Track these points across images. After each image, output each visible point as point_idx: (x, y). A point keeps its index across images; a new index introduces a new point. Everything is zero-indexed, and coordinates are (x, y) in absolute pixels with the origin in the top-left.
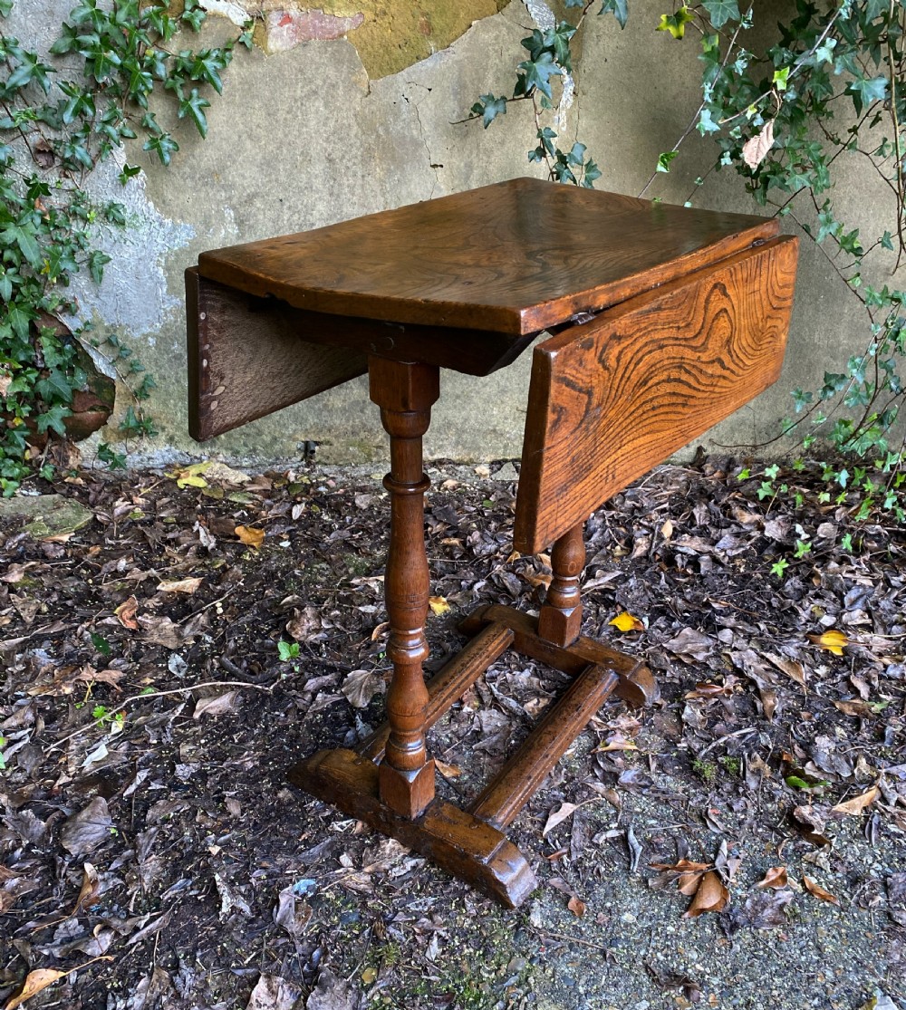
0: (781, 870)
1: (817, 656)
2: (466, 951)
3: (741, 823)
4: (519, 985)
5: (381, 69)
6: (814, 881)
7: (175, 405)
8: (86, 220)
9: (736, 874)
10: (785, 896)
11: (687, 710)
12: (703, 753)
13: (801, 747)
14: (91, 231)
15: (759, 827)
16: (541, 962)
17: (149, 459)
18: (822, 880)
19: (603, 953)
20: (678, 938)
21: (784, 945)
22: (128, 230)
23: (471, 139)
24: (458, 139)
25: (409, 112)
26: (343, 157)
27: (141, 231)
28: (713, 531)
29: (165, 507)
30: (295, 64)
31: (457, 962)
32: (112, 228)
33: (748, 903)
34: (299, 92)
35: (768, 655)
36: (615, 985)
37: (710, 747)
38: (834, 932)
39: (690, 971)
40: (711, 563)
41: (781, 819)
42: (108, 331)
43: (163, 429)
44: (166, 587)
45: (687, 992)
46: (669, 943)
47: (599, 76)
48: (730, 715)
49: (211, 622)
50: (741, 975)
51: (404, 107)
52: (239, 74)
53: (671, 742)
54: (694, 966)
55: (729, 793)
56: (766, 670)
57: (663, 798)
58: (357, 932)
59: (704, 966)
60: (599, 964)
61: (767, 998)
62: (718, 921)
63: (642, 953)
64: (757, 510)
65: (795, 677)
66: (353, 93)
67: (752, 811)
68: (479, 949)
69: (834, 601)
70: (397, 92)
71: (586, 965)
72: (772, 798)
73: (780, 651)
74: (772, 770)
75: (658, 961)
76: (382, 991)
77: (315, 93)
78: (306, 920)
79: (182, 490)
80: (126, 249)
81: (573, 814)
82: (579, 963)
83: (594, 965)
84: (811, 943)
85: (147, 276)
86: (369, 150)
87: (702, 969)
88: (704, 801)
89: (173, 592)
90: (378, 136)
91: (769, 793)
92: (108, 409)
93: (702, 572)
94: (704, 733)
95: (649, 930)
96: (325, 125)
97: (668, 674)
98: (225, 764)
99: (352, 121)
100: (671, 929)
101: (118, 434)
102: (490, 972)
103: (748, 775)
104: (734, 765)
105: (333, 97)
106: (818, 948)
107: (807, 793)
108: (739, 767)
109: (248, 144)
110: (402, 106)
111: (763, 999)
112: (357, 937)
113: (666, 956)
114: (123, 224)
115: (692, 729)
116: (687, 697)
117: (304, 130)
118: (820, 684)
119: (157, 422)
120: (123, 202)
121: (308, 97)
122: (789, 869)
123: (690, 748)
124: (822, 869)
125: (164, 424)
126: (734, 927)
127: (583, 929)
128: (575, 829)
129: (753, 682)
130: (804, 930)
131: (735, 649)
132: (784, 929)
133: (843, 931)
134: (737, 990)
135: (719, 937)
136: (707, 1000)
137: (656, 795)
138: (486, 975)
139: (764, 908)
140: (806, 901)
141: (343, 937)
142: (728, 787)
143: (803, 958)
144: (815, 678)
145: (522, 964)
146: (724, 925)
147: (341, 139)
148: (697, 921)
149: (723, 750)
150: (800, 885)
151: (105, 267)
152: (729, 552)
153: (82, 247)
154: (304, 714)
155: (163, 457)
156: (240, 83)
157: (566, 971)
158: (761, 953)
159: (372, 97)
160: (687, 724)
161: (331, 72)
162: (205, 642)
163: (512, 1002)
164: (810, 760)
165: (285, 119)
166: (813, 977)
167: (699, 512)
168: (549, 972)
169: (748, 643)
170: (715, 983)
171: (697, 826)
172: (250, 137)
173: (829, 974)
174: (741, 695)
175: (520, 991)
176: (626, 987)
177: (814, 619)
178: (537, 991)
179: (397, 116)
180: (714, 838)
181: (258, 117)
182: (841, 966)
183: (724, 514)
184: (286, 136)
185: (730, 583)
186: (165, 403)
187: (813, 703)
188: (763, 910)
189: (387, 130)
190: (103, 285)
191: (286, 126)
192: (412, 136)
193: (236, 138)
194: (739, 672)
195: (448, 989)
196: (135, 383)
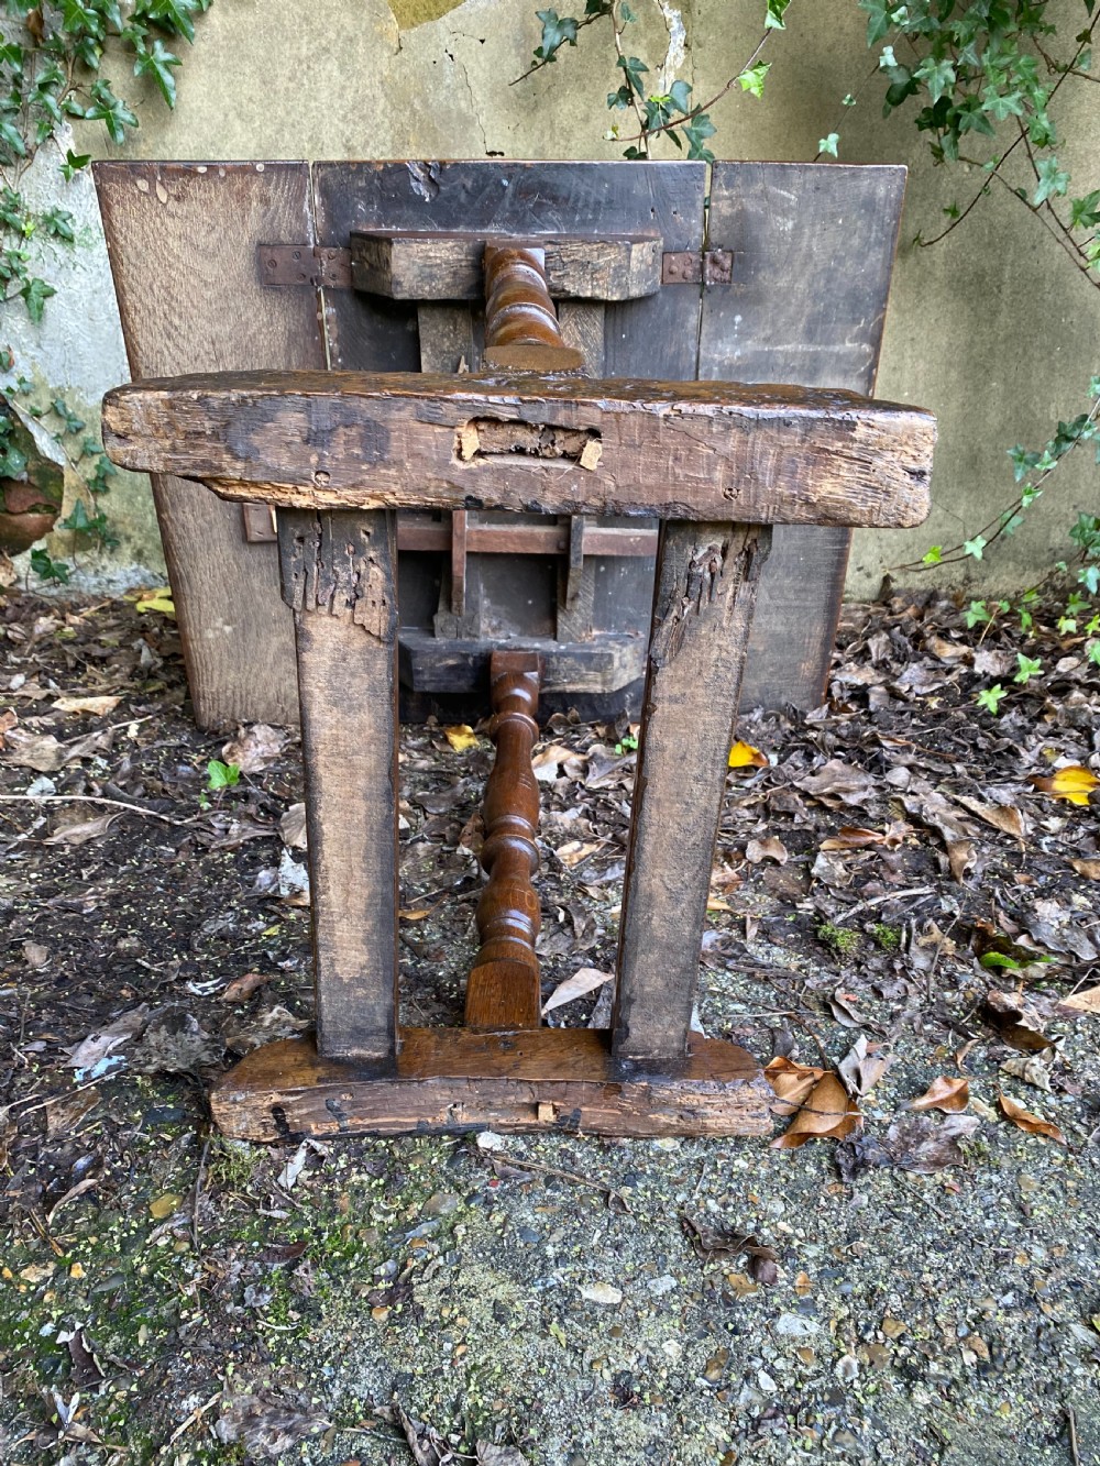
0: (958, 1084)
1: (1046, 806)
2: (355, 1178)
3: (894, 1016)
4: (436, 1237)
5: (415, 14)
6: (1020, 1105)
7: (144, 505)
8: (22, 234)
9: (876, 1087)
10: (962, 1123)
11: (821, 861)
12: (840, 918)
13: (1011, 917)
14: (30, 250)
15: (926, 1023)
16: (488, 1202)
17: (110, 581)
18: (1035, 1104)
19: (606, 1194)
20: (752, 1178)
21: (954, 1201)
22: (78, 250)
23: (541, 114)
24: (523, 114)
25: (454, 75)
26: (367, 143)
27: (96, 251)
28: (895, 665)
29: (110, 629)
30: (297, 9)
31: (331, 1194)
32: (55, 245)
33: (893, 1132)
34: (304, 50)
35: (964, 800)
36: (617, 1247)
37: (853, 911)
38: (1053, 1185)
39: (766, 1232)
40: (887, 698)
41: (966, 1013)
42: (53, 396)
43: (128, 539)
44: (66, 705)
45: (753, 1267)
46: (734, 1186)
47: (721, 18)
48: (893, 872)
49: (115, 745)
50: (863, 1244)
51: (448, 66)
52: (223, 25)
53: (787, 902)
54: (775, 1225)
55: (878, 972)
56: (960, 819)
57: (760, 974)
58: (169, 1138)
59: (795, 1225)
60: (593, 1212)
61: (910, 1286)
62: (832, 1156)
63: (680, 1198)
64: (963, 641)
65: (1006, 827)
66: (378, 49)
67: (916, 1001)
68: (381, 1176)
69: (1077, 741)
70: (437, 46)
71: (571, 1211)
72: (954, 984)
73: (985, 794)
74: (957, 946)
75: (708, 1212)
76: (179, 1233)
77: (326, 50)
78: (84, 1110)
79: (141, 614)
80: (75, 276)
81: (598, 991)
82: (557, 1208)
83: (584, 1212)
84: (1006, 1200)
85: (104, 316)
86: (401, 133)
87: (790, 1231)
88: (831, 982)
89: (75, 713)
90: (414, 112)
91: (949, 976)
92: (53, 508)
93: (872, 708)
94: (847, 893)
95: (700, 1164)
96: (341, 96)
97: (797, 819)
98: (51, 902)
99: (378, 92)
100: (741, 1163)
101: (68, 545)
102: (386, 1213)
103: (913, 948)
104: (890, 935)
105: (350, 56)
106: (1021, 1209)
107: (1017, 979)
108: (899, 938)
109: (238, 126)
110: (446, 67)
111: (902, 1286)
112: (168, 1144)
113: (725, 1205)
114: (71, 240)
115: (826, 888)
116: (823, 846)
117: (313, 104)
118: (1049, 839)
119: (120, 527)
120: (71, 210)
121: (316, 57)
122: (976, 1085)
123: (818, 912)
124: (1036, 1087)
125: (130, 531)
126: (860, 1166)
127: (579, 1155)
128: (600, 1009)
129: (936, 832)
130: (995, 1179)
131: (913, 793)
132: (956, 1175)
133: (1070, 1184)
134: (852, 1270)
135: (830, 1181)
136: (791, 1282)
137: (750, 970)
138: (379, 1218)
139: (921, 1139)
140: (1001, 1134)
141: (141, 1142)
142: (876, 963)
143: (989, 1224)
144: (1041, 831)
145: (450, 1204)
146: (841, 1161)
147: (363, 117)
148: (792, 1156)
149: (876, 916)
150: (992, 1110)
151: (48, 303)
152: (917, 689)
153: (15, 272)
154: (206, 851)
155: (128, 579)
156: (225, 38)
157: (530, 1218)
158: (908, 1210)
159: (404, 54)
160: (818, 880)
161: (347, 19)
162: (97, 767)
163: (412, 1264)
164: (1024, 932)
165: (287, 89)
166: (1006, 1255)
167: (877, 645)
168: (498, 1219)
169: (935, 786)
170: (811, 1254)
171: (814, 1016)
172: (239, 115)
173: (1040, 1253)
174: (915, 848)
175: (436, 1247)
176: (637, 1252)
177: (1042, 761)
178: (466, 1248)
179: (438, 80)
180: (842, 1034)
181: (251, 87)
182: (1064, 1241)
183: (915, 648)
184: (288, 113)
185: (914, 721)
186: (130, 501)
187: (1037, 863)
188: (919, 1143)
189: (425, 102)
190: (47, 329)
191: (287, 100)
192: (460, 112)
193: (221, 117)
194: (914, 820)
195: (300, 1236)
196: (89, 470)
